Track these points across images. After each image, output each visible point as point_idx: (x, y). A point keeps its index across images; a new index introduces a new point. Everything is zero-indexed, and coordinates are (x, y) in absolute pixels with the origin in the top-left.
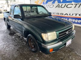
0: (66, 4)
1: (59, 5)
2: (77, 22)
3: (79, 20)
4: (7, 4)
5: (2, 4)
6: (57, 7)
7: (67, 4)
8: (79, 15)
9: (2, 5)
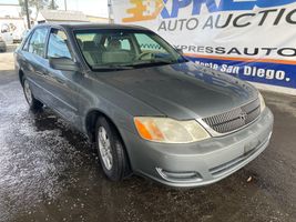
0: (231, 16)
1: (211, 18)
2: (272, 77)
3: (278, 72)
4: (25, 17)
5: (7, 17)
6: (206, 25)
7: (236, 13)
8: (280, 52)
9: (9, 22)
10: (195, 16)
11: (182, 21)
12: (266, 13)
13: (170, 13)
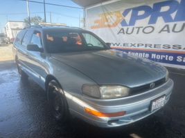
1: (167, 26)
6: (162, 30)
10: (151, 25)
11: (139, 28)
13: (128, 23)
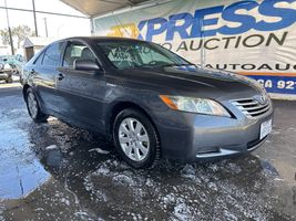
1: (184, 43)
7: (207, 38)
8: (243, 67)
10: (169, 42)
12: (228, 39)
